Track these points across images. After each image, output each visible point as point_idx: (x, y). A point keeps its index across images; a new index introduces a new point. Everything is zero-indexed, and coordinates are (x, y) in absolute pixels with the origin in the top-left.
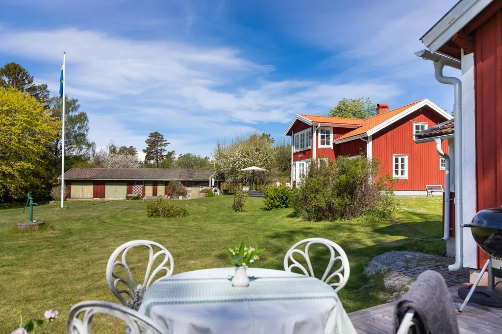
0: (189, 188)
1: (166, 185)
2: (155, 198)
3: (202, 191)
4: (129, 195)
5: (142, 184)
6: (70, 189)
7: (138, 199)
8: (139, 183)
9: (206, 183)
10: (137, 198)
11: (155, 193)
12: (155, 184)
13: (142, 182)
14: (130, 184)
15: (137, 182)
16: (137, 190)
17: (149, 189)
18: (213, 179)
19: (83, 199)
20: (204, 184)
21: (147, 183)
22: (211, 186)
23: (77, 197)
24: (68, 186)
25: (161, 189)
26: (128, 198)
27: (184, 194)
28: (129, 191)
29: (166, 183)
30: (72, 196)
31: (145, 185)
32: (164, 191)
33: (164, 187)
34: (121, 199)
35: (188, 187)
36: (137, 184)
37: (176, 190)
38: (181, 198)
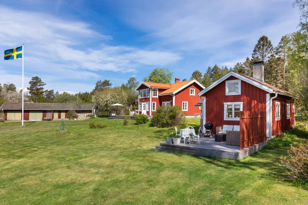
0: (79, 114)
1: (66, 112)
2: (60, 119)
3: (88, 116)
4: (45, 118)
5: (52, 112)
6: (6, 115)
7: (50, 120)
8: (50, 111)
9: (90, 111)
10: (49, 120)
11: (59, 117)
12: (60, 112)
13: (52, 111)
14: (45, 112)
15: (49, 111)
16: (49, 115)
17: (56, 115)
18: (94, 110)
19: (15, 120)
20: (87, 112)
21: (55, 111)
22: (93, 113)
23: (11, 120)
24: (5, 113)
25: (63, 115)
26: (43, 120)
27: (76, 117)
28: (44, 116)
29: (66, 111)
30: (8, 119)
31: (53, 113)
32: (65, 116)
33: (65, 113)
34: (39, 120)
35: (79, 113)
36: (49, 112)
37: (72, 115)
38: (75, 119)
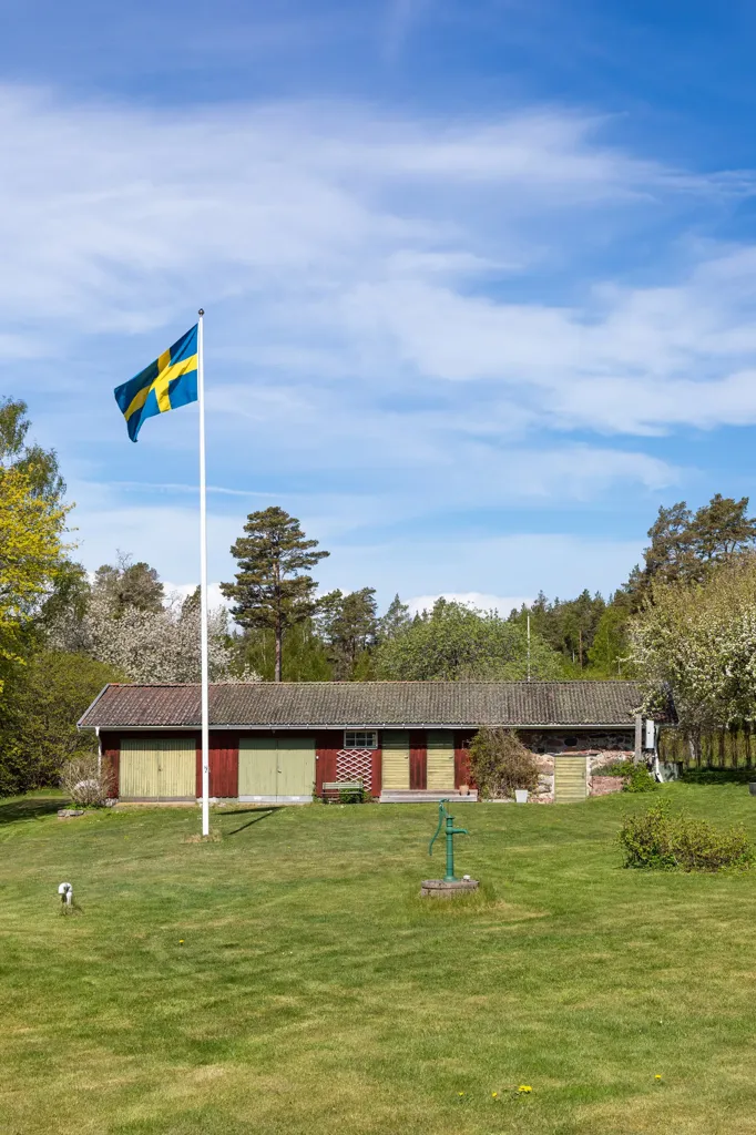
0: (546, 757)
1: (457, 746)
2: (418, 796)
3: (609, 769)
4: (328, 786)
5: (370, 743)
6: (115, 763)
7: (362, 801)
8: (359, 738)
9: (621, 737)
10: (355, 798)
11: (418, 778)
12: (418, 740)
13: (370, 733)
14: (327, 741)
15: (351, 734)
16: (352, 766)
17: (396, 763)
18: (650, 725)
19: (162, 799)
20: (601, 742)
21: (388, 738)
22: (645, 750)
23: (139, 793)
24: (109, 753)
25: (441, 761)
26: (321, 795)
27: (526, 779)
28: (324, 772)
29: (460, 739)
30: (123, 791)
31: (380, 747)
32: (452, 770)
33: (450, 753)
34: (295, 799)
35: (541, 751)
36: (351, 743)
37: (501, 767)
38: (522, 796)
